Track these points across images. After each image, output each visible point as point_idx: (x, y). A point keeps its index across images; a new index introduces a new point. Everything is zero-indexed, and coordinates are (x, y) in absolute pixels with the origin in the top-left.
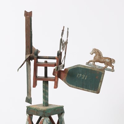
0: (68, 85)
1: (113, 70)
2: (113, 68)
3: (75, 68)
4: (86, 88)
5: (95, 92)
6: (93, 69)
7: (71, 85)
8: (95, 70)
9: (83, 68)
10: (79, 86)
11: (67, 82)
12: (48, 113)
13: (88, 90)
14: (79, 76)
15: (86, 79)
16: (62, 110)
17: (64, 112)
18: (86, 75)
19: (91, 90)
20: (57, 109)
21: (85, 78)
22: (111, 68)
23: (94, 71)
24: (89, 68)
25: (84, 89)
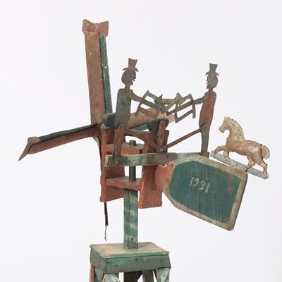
0: (173, 203)
1: (264, 175)
2: (265, 169)
3: (189, 162)
4: (206, 215)
5: (224, 225)
6: (222, 168)
7: (179, 204)
8: (227, 171)
9: (203, 163)
10: (192, 208)
11: (171, 195)
12: (116, 266)
13: (211, 219)
14: (194, 183)
15: (207, 191)
16: (161, 261)
17: (170, 267)
18: (207, 182)
19: (217, 219)
20: (145, 259)
21: (205, 189)
22: (261, 169)
23: (225, 172)
24: (215, 166)
25: (203, 216)
